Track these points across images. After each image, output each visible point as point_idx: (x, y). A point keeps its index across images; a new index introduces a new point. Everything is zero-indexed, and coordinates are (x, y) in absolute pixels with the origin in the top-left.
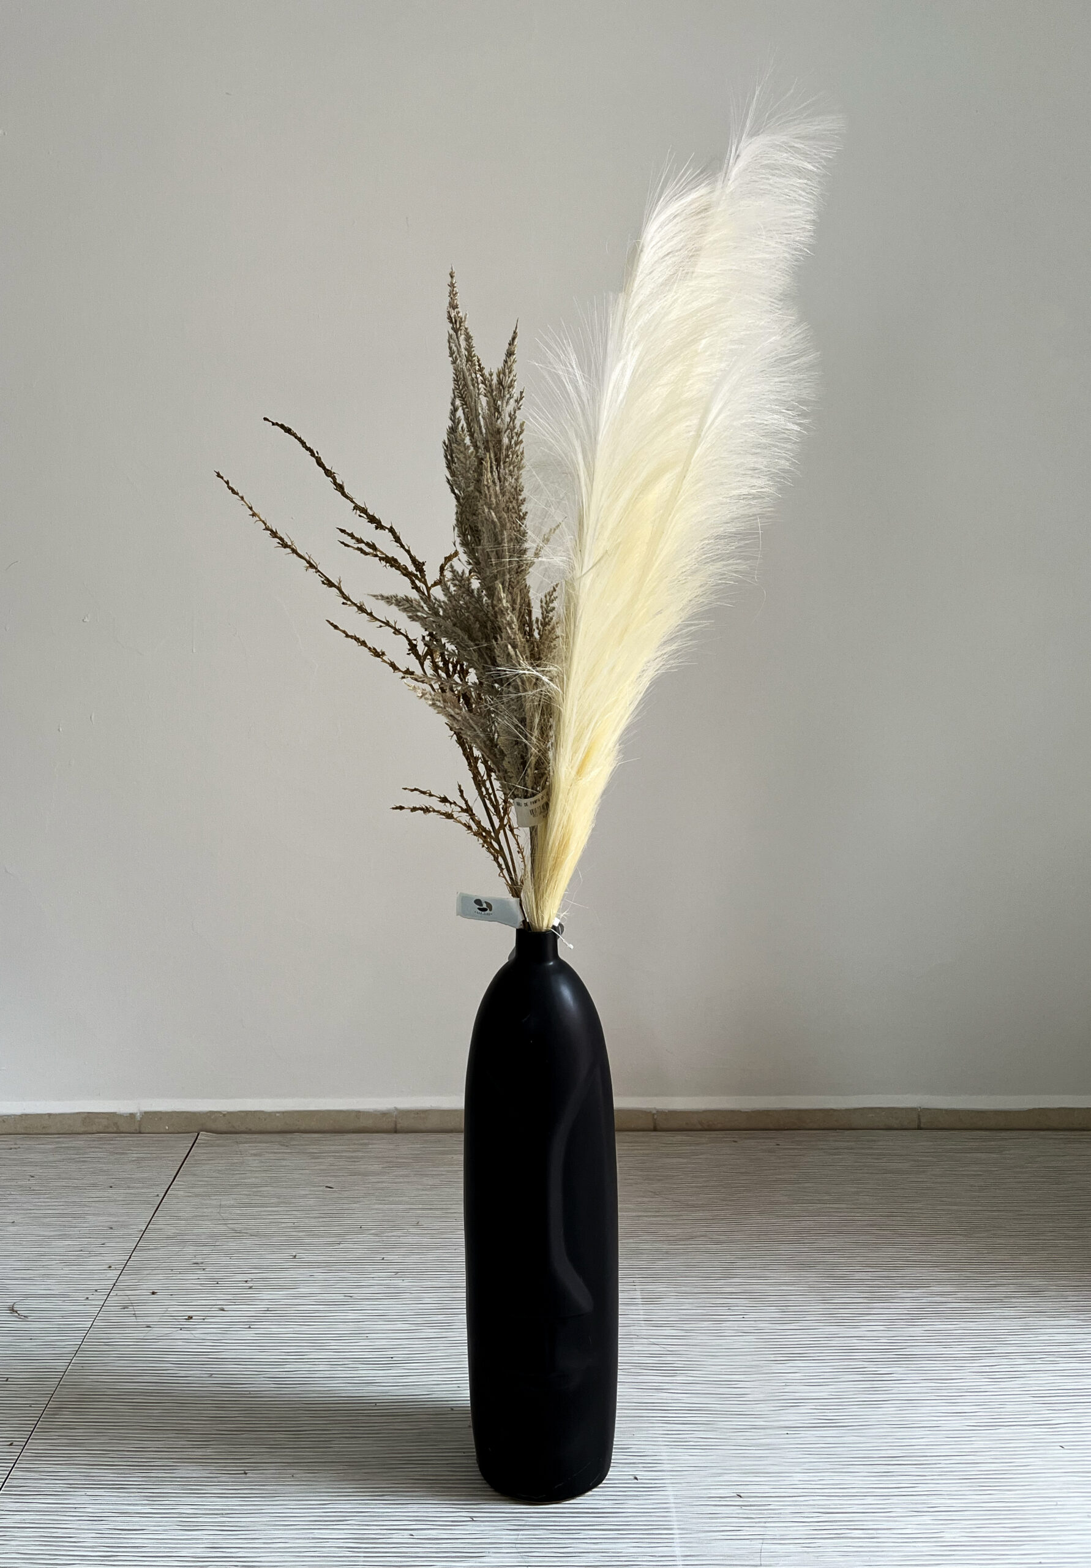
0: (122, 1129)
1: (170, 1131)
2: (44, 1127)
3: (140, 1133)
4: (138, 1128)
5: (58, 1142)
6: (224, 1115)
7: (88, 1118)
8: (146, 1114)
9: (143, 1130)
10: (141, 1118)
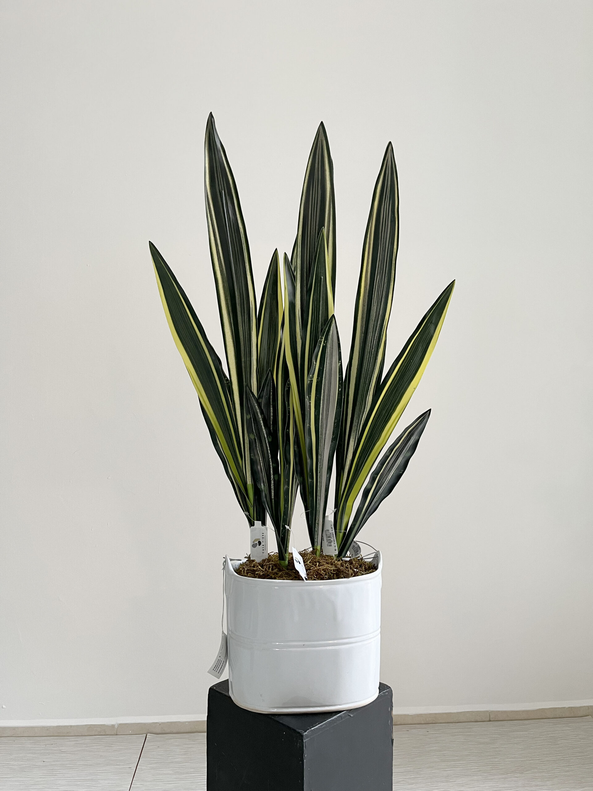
0: (107, 733)
1: (132, 733)
2: (68, 733)
3: (117, 735)
4: (115, 733)
5: (77, 741)
6: (160, 724)
7: (90, 727)
8: (120, 725)
9: (118, 733)
10: (118, 727)
